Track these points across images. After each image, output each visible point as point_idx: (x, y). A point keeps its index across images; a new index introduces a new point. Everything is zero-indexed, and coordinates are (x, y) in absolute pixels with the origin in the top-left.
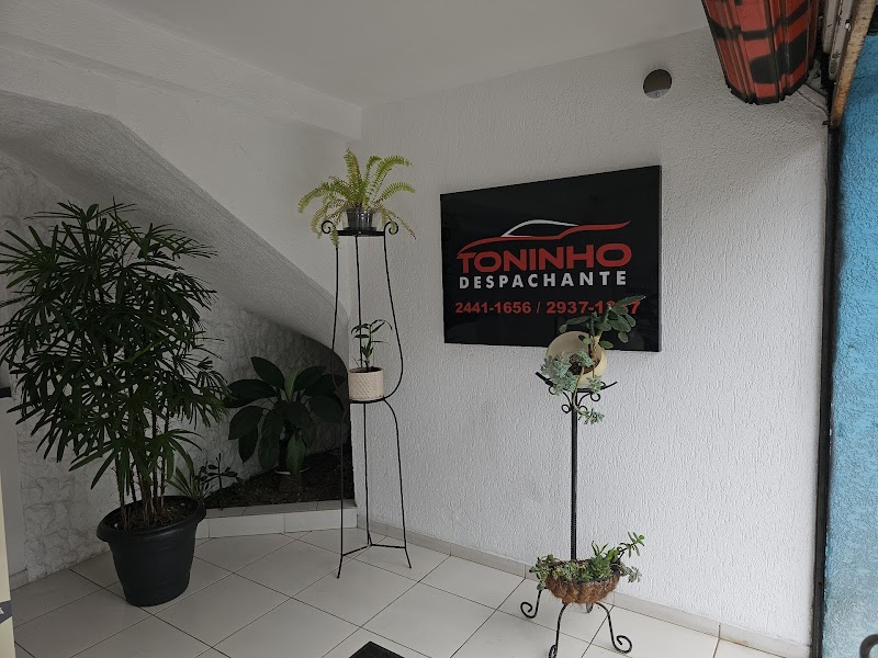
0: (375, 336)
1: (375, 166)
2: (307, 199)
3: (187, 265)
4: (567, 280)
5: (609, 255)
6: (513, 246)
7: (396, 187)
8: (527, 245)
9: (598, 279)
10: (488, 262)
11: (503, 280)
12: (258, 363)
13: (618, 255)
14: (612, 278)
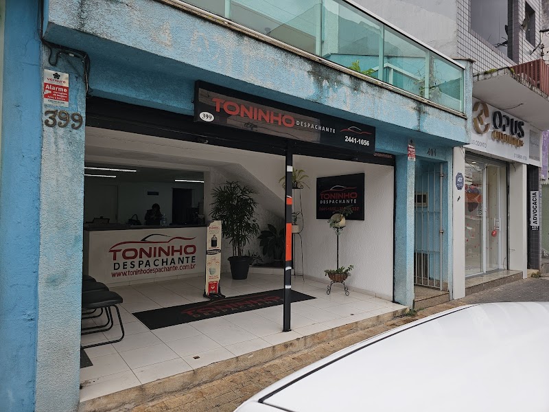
0: (298, 216)
1: (297, 172)
2: (281, 180)
3: (252, 196)
4: (344, 202)
5: (352, 195)
6: (333, 192)
7: (304, 176)
8: (335, 192)
9: (350, 201)
10: (327, 196)
11: (330, 201)
12: (269, 226)
13: (355, 195)
14: (353, 201)
